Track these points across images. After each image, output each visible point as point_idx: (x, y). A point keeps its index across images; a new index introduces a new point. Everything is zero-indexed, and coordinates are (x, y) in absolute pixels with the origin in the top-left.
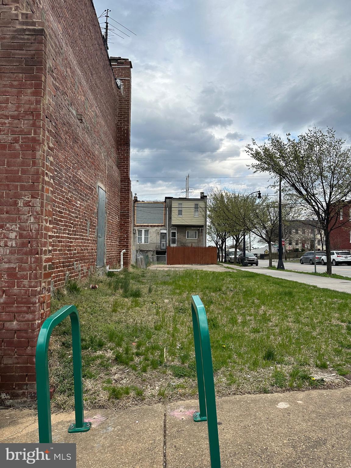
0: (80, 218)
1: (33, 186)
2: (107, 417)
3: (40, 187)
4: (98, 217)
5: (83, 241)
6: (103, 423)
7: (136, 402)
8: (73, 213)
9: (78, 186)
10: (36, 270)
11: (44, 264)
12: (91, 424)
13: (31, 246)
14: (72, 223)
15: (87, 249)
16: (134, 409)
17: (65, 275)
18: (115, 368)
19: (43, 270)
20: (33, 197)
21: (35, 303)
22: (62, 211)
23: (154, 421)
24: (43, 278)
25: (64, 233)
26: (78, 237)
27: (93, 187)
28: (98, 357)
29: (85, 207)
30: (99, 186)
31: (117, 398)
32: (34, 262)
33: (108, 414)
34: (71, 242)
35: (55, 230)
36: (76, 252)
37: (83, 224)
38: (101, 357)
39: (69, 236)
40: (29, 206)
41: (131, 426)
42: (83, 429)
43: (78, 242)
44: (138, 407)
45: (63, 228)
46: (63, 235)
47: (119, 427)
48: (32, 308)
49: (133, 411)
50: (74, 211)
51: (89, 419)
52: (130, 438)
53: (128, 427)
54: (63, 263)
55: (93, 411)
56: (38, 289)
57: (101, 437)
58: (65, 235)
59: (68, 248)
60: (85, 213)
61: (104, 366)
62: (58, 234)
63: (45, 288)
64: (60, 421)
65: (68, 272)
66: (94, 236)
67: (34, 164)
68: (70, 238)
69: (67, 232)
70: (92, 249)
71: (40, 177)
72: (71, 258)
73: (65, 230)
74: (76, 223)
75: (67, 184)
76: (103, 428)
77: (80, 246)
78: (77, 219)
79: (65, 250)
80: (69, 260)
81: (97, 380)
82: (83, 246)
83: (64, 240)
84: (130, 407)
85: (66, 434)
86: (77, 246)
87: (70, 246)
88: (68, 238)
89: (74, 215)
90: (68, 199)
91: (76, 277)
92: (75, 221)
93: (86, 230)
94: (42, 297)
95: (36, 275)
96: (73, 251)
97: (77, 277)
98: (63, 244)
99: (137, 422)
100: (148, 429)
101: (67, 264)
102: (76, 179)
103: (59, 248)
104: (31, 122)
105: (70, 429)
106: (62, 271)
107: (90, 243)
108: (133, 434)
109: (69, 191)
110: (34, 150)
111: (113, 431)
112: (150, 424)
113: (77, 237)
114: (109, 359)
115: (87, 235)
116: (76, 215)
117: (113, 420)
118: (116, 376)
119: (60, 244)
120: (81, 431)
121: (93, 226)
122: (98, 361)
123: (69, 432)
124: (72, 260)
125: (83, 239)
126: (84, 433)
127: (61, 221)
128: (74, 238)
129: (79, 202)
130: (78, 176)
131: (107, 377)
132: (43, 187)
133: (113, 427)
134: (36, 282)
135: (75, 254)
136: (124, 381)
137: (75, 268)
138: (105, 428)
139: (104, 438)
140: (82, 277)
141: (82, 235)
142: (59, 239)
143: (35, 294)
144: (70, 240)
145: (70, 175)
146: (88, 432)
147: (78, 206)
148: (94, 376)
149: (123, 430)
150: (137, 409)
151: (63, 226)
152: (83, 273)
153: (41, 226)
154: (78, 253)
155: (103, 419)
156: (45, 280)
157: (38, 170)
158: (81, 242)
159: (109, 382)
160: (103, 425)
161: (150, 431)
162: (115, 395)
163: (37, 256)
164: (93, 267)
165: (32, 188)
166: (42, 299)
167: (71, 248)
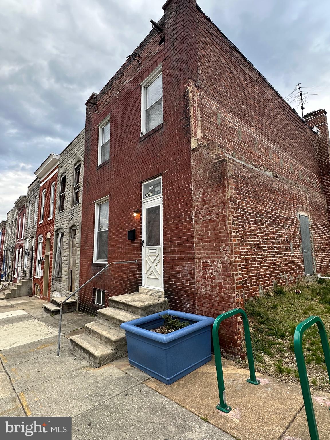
0: (282, 242)
1: (226, 240)
2: (271, 382)
3: (229, 240)
4: (301, 238)
5: (287, 257)
6: (267, 384)
7: (294, 381)
8: (275, 240)
9: (278, 221)
10: (231, 285)
11: (236, 281)
12: (260, 382)
13: (228, 272)
14: (275, 247)
15: (293, 263)
16: (291, 384)
17: (272, 282)
18: (287, 354)
19: (236, 285)
20: (226, 246)
21: (232, 303)
22: (265, 240)
23: (300, 397)
24: (236, 289)
25: (268, 255)
26: (282, 255)
27: (293, 218)
28: (278, 343)
29: (287, 233)
30: (300, 215)
31: (281, 373)
32: (230, 281)
33: (273, 381)
34: (276, 260)
35: (260, 254)
36: (281, 265)
37: (286, 245)
38: (280, 344)
39: (273, 256)
40: (225, 250)
41: (283, 393)
42: (254, 383)
43: (282, 259)
44: (293, 384)
45: (267, 251)
46: (267, 256)
47: (275, 391)
48: (231, 306)
49: (289, 386)
50: (275, 238)
51: (261, 379)
52: (278, 400)
53: (281, 393)
54: (270, 274)
55: (265, 375)
56: (233, 295)
57: (262, 391)
58: (269, 256)
59: (273, 264)
60: (287, 238)
61: (281, 350)
62: (263, 256)
63: (239, 295)
64: (245, 374)
65: (275, 280)
66: (299, 252)
67: (226, 228)
68: (274, 257)
69: (271, 253)
70: (298, 262)
71: (229, 235)
72: (276, 270)
73: (268, 252)
74: (279, 246)
75: (267, 222)
76: (266, 387)
77: (284, 261)
78: (279, 243)
79: (270, 266)
80: (275, 272)
81: (273, 358)
82: (288, 261)
83: (268, 259)
84: (289, 382)
85: (245, 382)
86: (281, 262)
87: (275, 263)
88: (272, 257)
89: (276, 241)
90: (269, 231)
91: (283, 284)
92: (278, 245)
93: (290, 249)
94: (236, 300)
95: (231, 287)
96: (278, 265)
97: (285, 283)
98: (268, 261)
99: (288, 393)
100: (293, 400)
101: (273, 274)
102: (276, 216)
103: (265, 265)
104: (223, 207)
105: (248, 380)
106: (269, 280)
107: (295, 258)
108: (281, 398)
109: (270, 226)
110: (225, 221)
111: (271, 391)
112: (296, 398)
113: (280, 255)
114: (285, 347)
115: (291, 252)
116: (278, 241)
117: (274, 385)
118: (286, 359)
119: (266, 262)
120: (253, 384)
121: (297, 245)
122: (278, 347)
123: (247, 381)
124: (278, 271)
125: (286, 256)
126: (254, 385)
127: (265, 247)
128: (277, 257)
129: (280, 231)
130: (277, 214)
131: (280, 358)
132: (231, 240)
133: (272, 389)
134: (231, 291)
135: (280, 267)
136: (291, 365)
137: (281, 277)
138: (267, 388)
139: (263, 393)
140: (289, 283)
141: (286, 254)
142: (264, 259)
143: (232, 298)
144: (274, 259)
145: (269, 216)
146: (256, 386)
147: (279, 234)
148: (271, 354)
149: (277, 393)
150: (292, 385)
151: (266, 250)
152: (291, 281)
153: (231, 261)
154: (283, 266)
155: (269, 382)
156: (238, 290)
157: (227, 231)
158: (285, 259)
159: (280, 361)
160: (267, 386)
161: (293, 401)
162: (280, 371)
163: (231, 277)
164: (301, 275)
165: (226, 241)
166: (236, 301)
167: (276, 264)
